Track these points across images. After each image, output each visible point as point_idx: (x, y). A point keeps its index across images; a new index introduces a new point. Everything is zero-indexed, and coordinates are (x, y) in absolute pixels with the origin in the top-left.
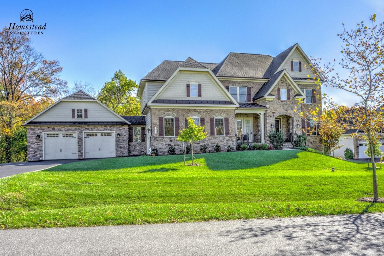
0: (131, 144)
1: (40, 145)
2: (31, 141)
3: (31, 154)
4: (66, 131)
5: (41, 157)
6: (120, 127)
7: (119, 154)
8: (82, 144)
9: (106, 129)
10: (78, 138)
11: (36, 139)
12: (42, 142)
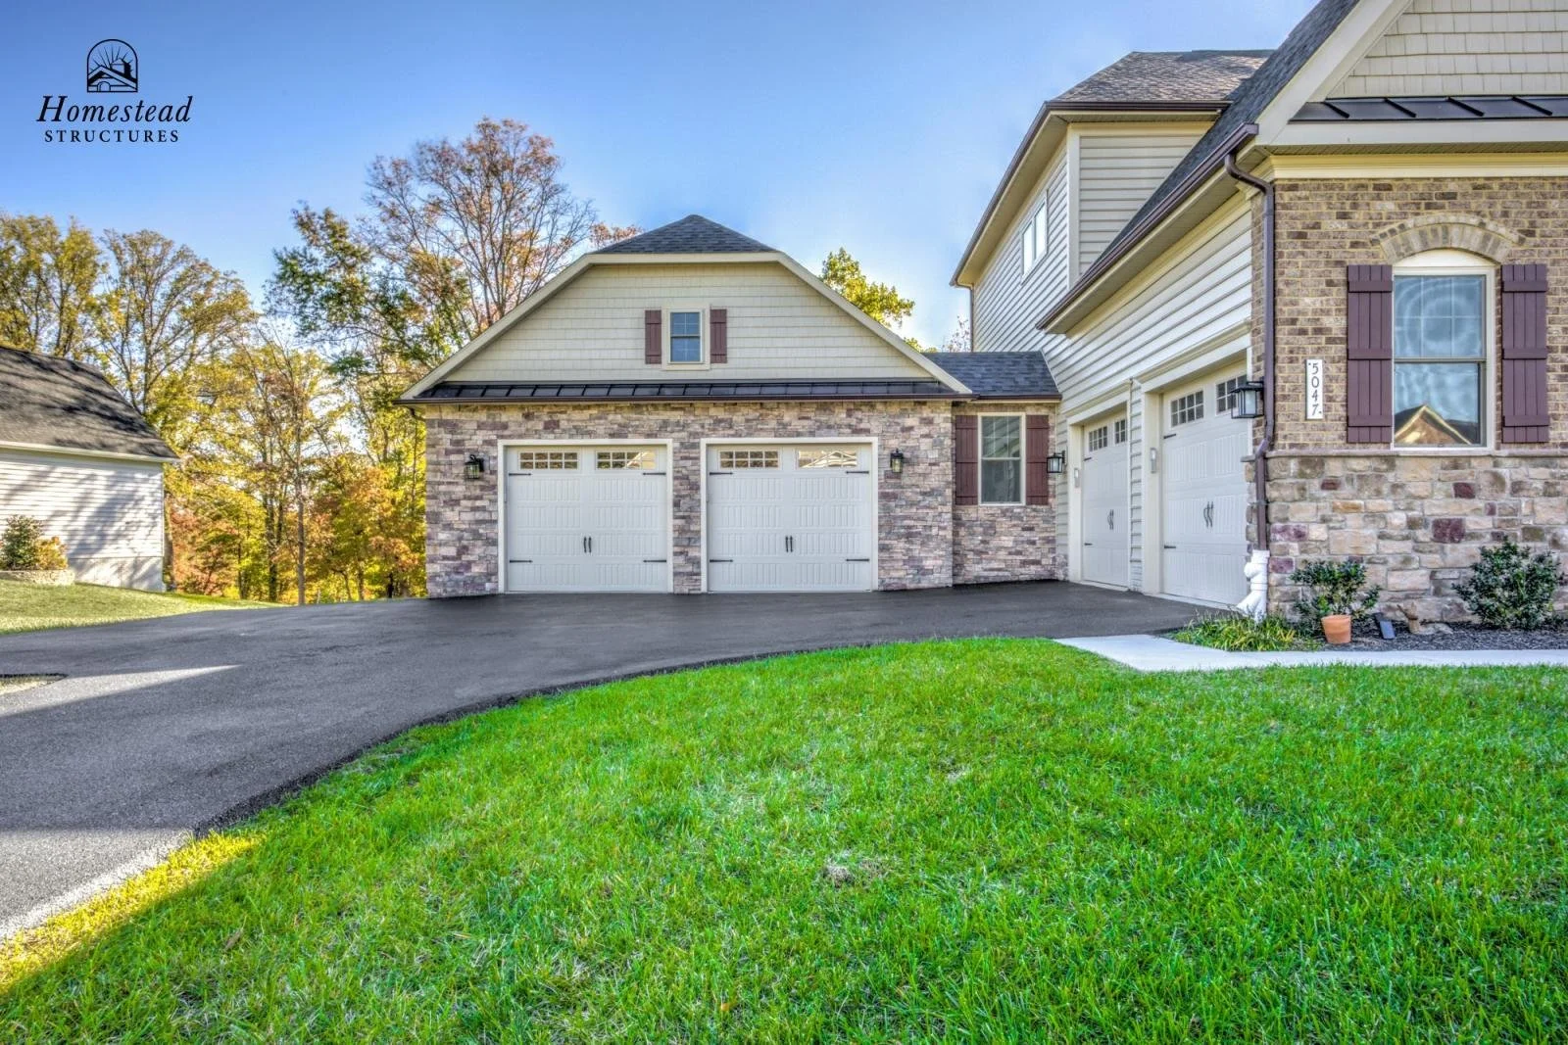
0: (970, 513)
1: (483, 509)
2: (442, 488)
3: (445, 558)
4: (612, 436)
5: (491, 574)
6: (904, 413)
7: (902, 576)
8: (694, 508)
9: (829, 427)
10: (675, 478)
11: (467, 478)
12: (496, 493)
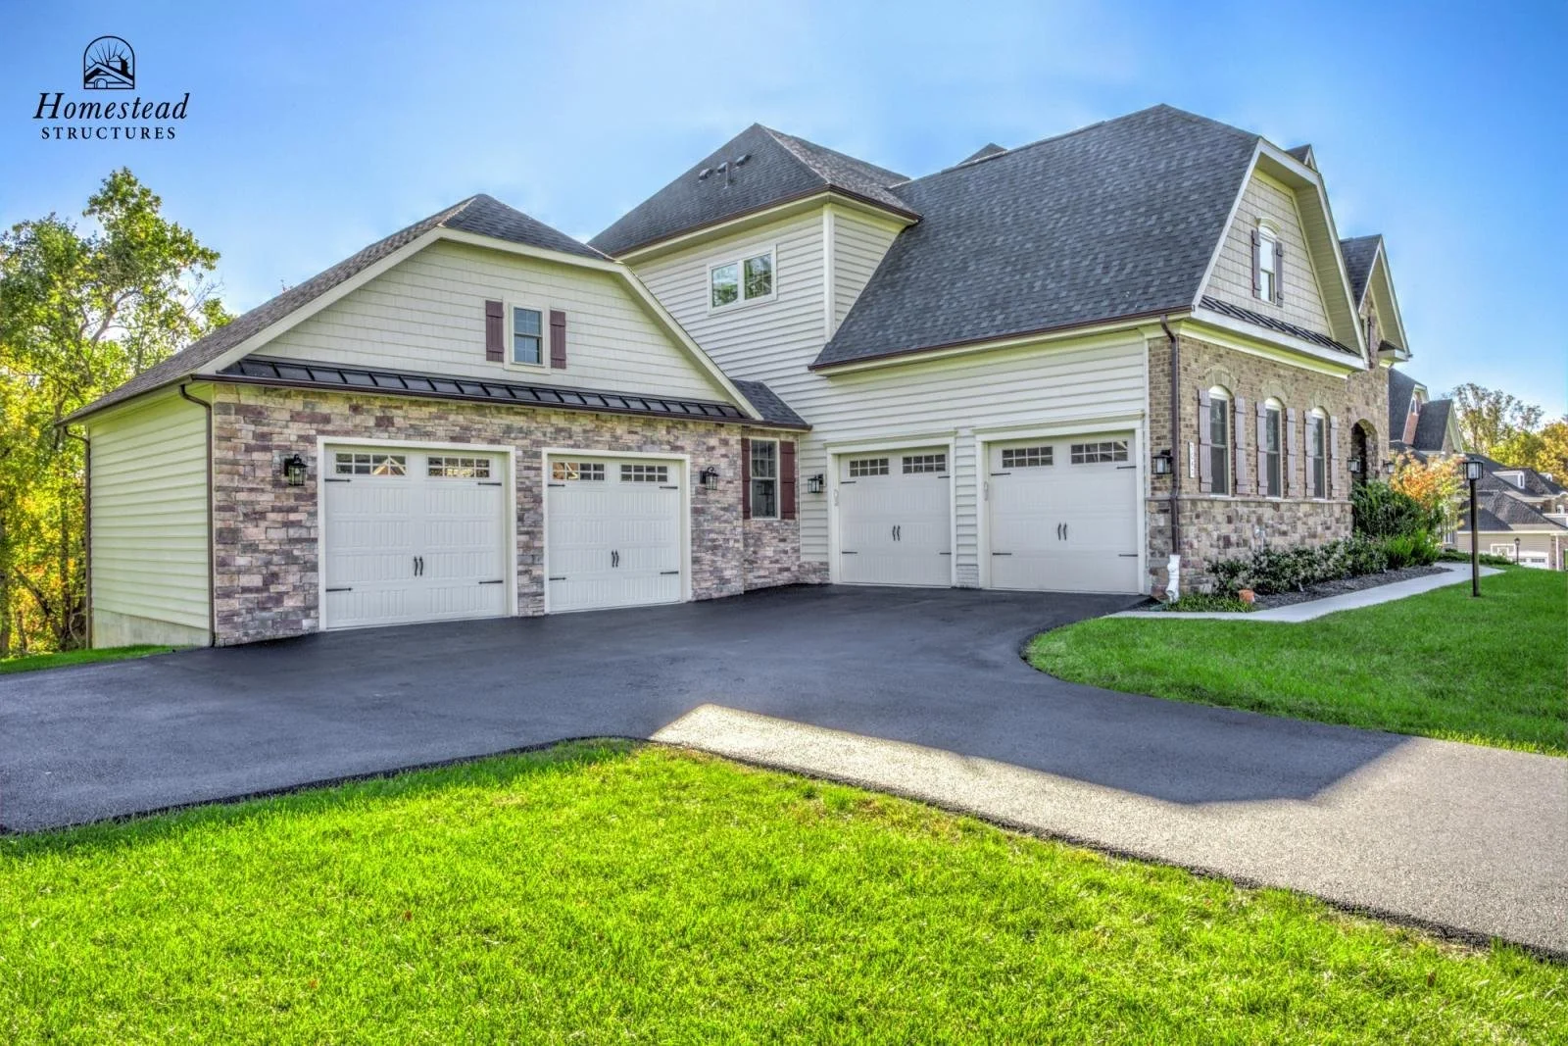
1: (297, 524)
2: (242, 496)
3: (245, 590)
4: (453, 439)
5: (309, 609)
8: (537, 523)
9: (653, 443)
10: (519, 490)
11: (276, 484)
12: (315, 504)
